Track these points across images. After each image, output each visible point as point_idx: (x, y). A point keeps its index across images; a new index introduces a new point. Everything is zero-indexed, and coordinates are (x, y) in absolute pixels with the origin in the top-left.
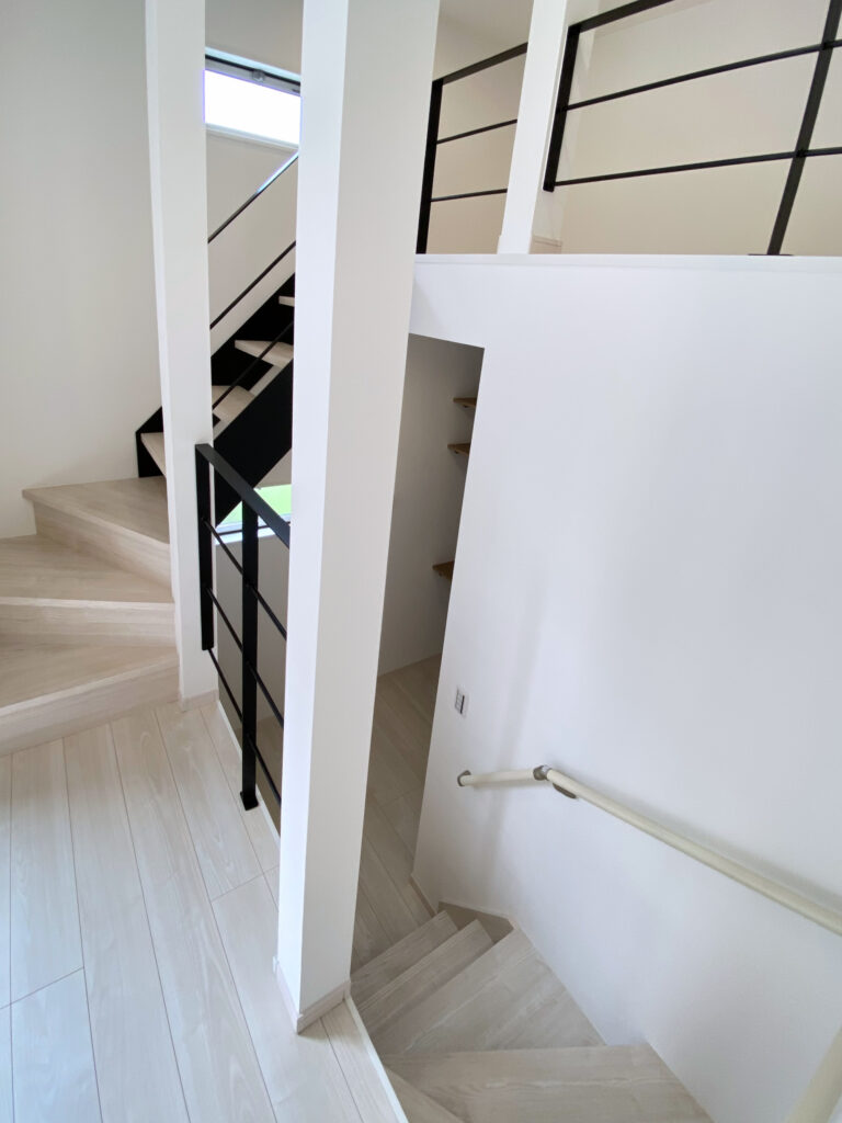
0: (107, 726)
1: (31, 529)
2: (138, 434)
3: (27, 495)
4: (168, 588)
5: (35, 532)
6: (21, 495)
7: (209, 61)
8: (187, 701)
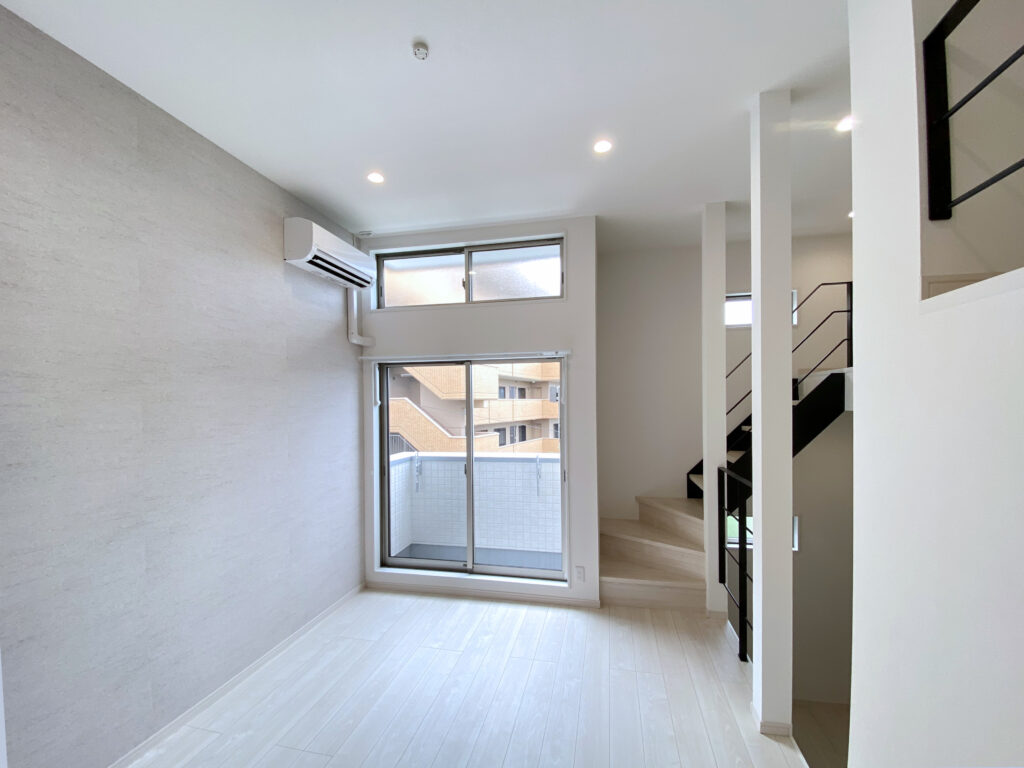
2: (688, 474)
8: (710, 612)
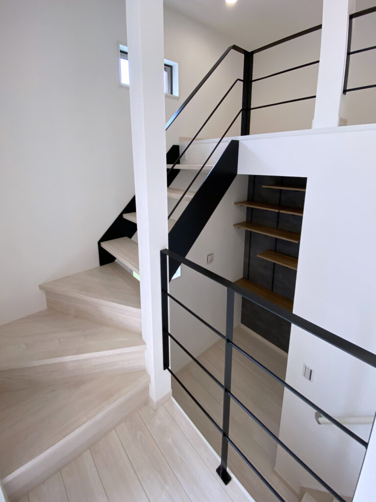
0: (114, 432)
1: (44, 307)
2: (99, 243)
3: (41, 287)
4: (140, 335)
5: (46, 307)
6: (38, 288)
7: (123, 54)
8: (158, 403)
